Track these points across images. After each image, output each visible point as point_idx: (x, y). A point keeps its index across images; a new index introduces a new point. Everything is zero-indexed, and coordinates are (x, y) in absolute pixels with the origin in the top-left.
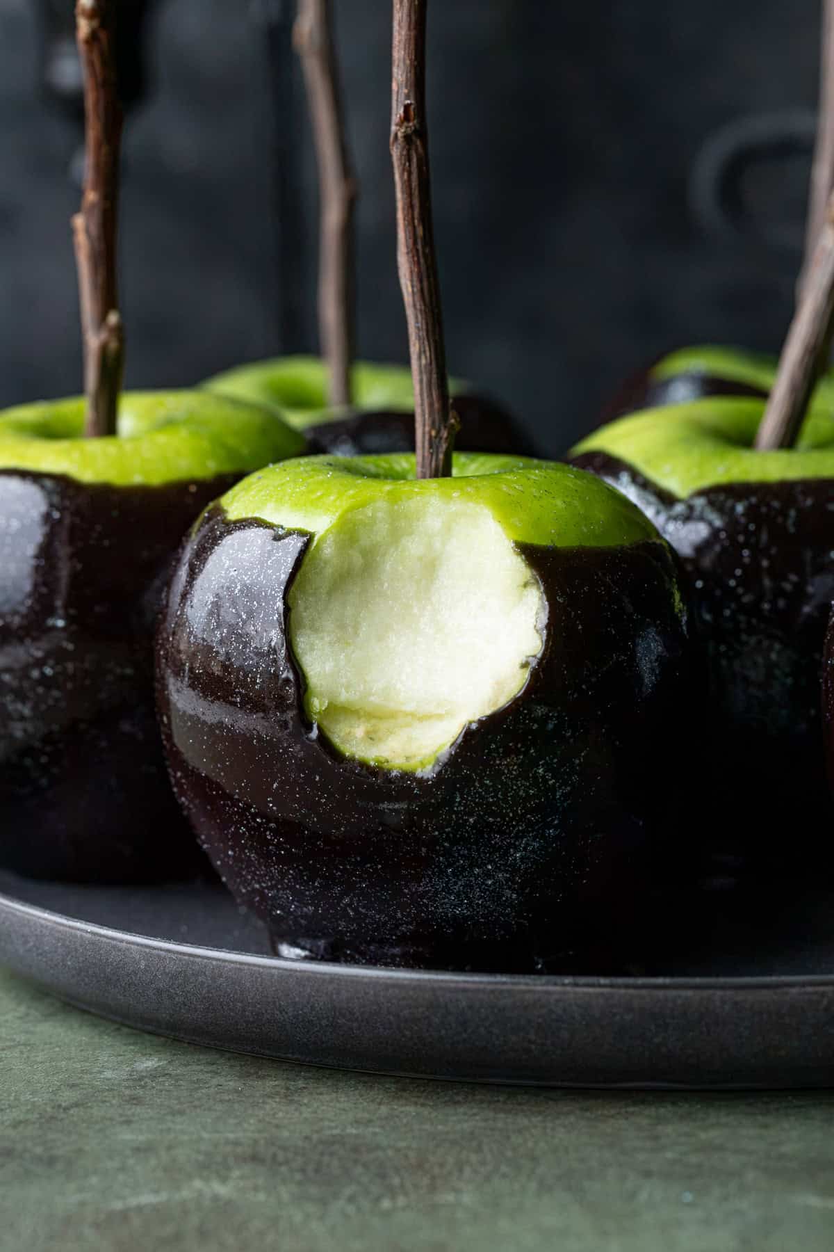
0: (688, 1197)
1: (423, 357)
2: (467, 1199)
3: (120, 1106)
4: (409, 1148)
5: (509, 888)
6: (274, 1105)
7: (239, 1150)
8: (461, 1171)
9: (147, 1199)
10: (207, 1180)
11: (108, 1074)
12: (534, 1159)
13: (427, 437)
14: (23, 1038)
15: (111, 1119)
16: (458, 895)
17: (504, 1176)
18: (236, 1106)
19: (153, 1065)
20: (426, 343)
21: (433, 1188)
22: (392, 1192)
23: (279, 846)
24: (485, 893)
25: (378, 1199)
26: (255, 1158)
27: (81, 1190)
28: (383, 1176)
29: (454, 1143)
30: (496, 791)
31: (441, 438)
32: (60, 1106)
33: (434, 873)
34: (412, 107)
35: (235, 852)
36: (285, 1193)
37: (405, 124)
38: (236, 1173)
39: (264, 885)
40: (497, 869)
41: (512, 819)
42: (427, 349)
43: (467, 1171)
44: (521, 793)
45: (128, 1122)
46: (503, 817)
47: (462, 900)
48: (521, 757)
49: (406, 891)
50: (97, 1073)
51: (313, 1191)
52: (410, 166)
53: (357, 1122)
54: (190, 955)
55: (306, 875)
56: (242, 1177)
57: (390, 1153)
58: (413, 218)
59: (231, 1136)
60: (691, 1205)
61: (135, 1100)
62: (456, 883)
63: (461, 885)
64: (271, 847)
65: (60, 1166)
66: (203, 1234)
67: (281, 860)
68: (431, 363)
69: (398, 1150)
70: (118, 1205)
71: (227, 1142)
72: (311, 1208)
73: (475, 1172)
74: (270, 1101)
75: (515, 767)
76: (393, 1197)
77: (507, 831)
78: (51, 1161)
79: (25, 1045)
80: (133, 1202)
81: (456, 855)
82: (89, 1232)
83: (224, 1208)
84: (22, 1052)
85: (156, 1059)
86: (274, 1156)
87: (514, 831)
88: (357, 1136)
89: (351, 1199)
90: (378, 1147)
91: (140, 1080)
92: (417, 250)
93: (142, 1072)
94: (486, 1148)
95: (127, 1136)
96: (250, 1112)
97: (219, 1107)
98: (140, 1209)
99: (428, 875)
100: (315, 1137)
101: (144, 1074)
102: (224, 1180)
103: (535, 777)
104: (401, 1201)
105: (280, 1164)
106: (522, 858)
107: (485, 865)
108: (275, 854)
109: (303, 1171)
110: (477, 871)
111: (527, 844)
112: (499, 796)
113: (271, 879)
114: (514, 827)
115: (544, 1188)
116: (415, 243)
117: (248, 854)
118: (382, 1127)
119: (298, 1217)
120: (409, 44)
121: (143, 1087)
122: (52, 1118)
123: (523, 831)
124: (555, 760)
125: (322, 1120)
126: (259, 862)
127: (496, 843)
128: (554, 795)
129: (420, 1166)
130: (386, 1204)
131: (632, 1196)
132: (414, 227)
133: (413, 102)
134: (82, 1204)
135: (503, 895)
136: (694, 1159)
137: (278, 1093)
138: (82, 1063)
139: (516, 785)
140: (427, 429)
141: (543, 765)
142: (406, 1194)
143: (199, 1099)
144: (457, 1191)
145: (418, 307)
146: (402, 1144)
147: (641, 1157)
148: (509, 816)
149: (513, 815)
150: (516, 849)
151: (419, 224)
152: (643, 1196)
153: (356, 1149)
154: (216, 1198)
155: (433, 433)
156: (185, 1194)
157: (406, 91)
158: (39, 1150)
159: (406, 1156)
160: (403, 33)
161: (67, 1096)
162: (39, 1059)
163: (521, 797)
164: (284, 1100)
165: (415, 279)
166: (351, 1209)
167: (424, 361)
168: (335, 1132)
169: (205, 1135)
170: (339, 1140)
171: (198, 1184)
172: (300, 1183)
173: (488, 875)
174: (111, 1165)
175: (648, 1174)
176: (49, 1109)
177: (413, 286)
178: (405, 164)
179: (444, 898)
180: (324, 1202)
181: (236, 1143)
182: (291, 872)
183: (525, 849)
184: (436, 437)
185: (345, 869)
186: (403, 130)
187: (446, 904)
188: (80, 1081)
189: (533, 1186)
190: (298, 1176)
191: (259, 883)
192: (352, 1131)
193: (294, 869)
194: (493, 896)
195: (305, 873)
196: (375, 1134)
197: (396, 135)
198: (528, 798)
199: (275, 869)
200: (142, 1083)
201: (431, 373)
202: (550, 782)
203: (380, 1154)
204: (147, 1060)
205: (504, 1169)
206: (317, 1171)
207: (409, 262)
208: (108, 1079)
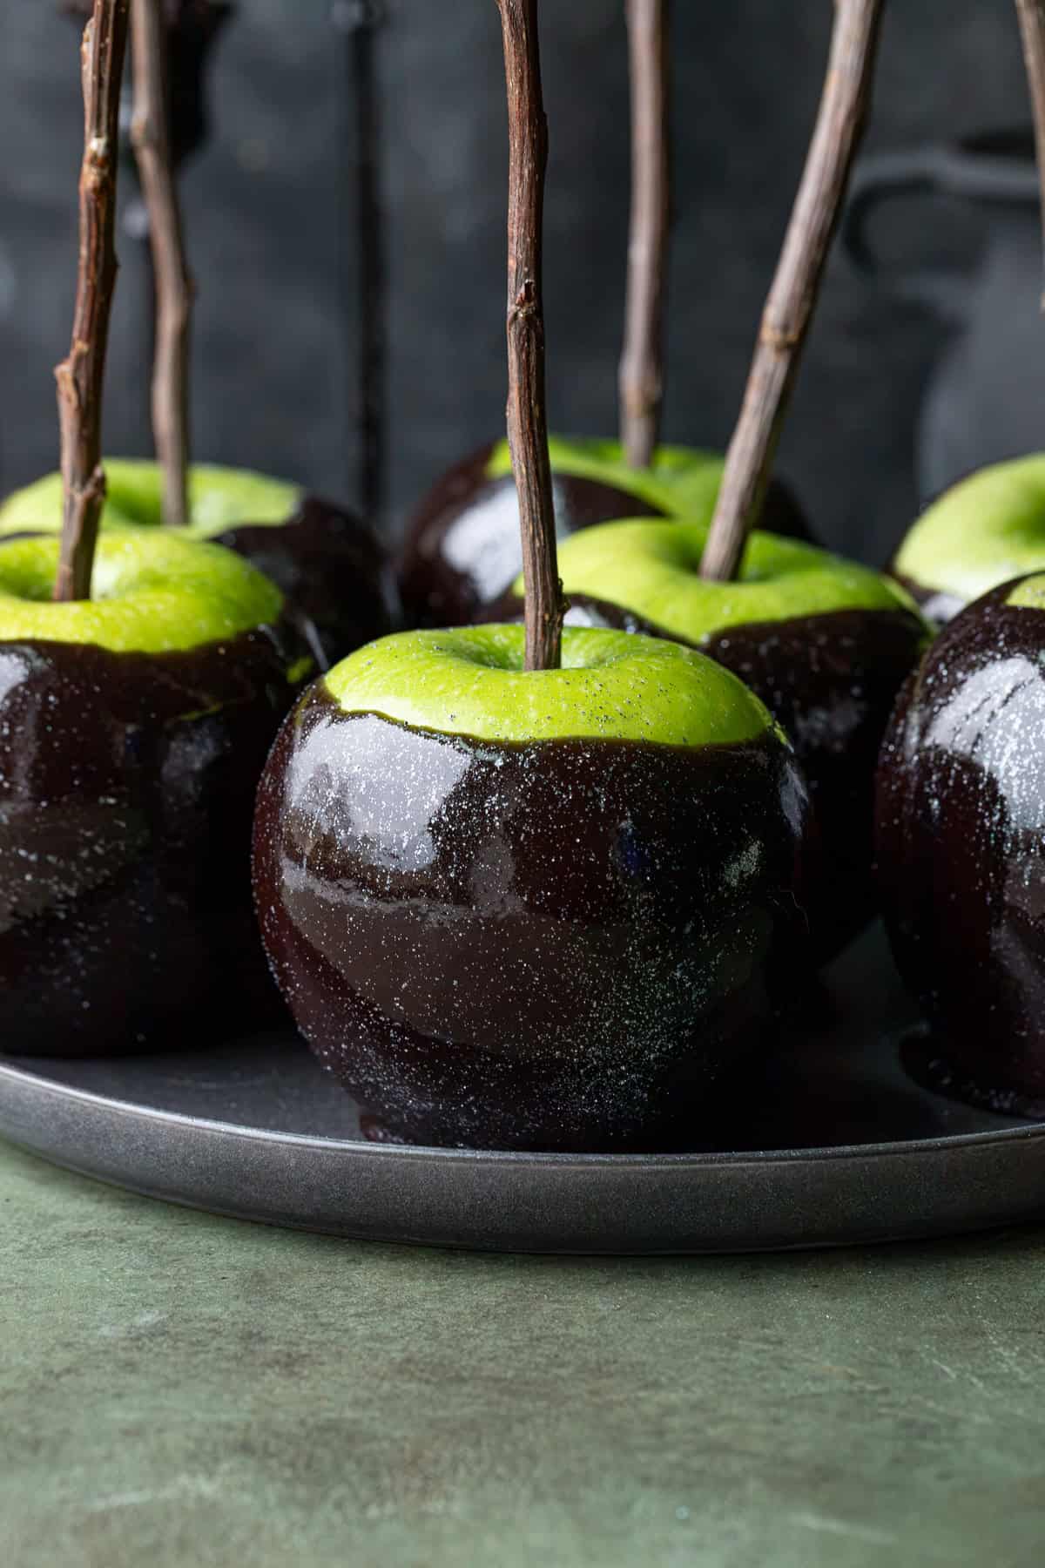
0: (683, 1512)
1: (537, 540)
2: (457, 1508)
3: (113, 1374)
4: (405, 1438)
5: (641, 1088)
6: (273, 1376)
7: (231, 1436)
8: (455, 1470)
9: (131, 1498)
10: (193, 1474)
11: (105, 1331)
12: (532, 1457)
13: (540, 622)
14: (20, 1279)
15: (103, 1391)
16: (589, 1095)
17: (499, 1478)
18: (234, 1377)
19: (153, 1319)
20: (540, 526)
21: (424, 1493)
22: (380, 1496)
23: (403, 1045)
24: (616, 1093)
25: (364, 1507)
26: (246, 1448)
27: (63, 1483)
28: (374, 1475)
29: (453, 1433)
30: (633, 995)
31: (554, 622)
32: (52, 1372)
33: (566, 1073)
34: (533, 285)
35: (349, 1046)
36: (272, 1493)
37: (527, 305)
38: (225, 1466)
39: (379, 1079)
40: (630, 1070)
41: (647, 1022)
42: (541, 531)
43: (462, 1472)
44: (658, 996)
45: (119, 1396)
46: (639, 1018)
47: (593, 1100)
48: (659, 959)
49: (536, 1091)
50: (93, 1328)
51: (302, 1492)
52: (529, 346)
53: (356, 1403)
54: (353, 1152)
55: (430, 1073)
56: (231, 1472)
57: (386, 1445)
58: (530, 398)
59: (224, 1418)
60: (686, 1523)
61: (130, 1366)
62: (588, 1083)
63: (593, 1085)
64: (393, 1045)
65: (44, 1452)
66: (183, 1545)
67: (402, 1057)
68: (545, 547)
69: (393, 1441)
70: (99, 1505)
71: (219, 1425)
72: (297, 1515)
73: (470, 1472)
74: (269, 1371)
75: (653, 970)
76: (381, 1504)
77: (643, 1033)
78: (35, 1445)
79: (23, 1288)
80: (118, 1500)
81: (591, 1056)
82: (66, 1539)
83: (208, 1510)
84: (18, 1299)
85: (157, 1312)
86: (266, 1444)
87: (650, 1033)
88: (355, 1422)
89: (339, 1505)
90: (374, 1438)
91: (138, 1339)
92: (533, 432)
93: (140, 1328)
94: (484, 1442)
95: (118, 1415)
96: (247, 1384)
97: (216, 1378)
98: (120, 1511)
99: (560, 1075)
100: (311, 1421)
101: (142, 1331)
102: (211, 1475)
103: (672, 981)
104: (390, 1508)
105: (272, 1456)
106: (655, 1059)
107: (619, 1066)
108: (397, 1052)
109: (292, 1465)
110: (609, 1072)
111: (661, 1046)
112: (636, 999)
113: (389, 1074)
114: (649, 1029)
115: (538, 1496)
116: (531, 424)
117: (365, 1050)
118: (381, 1409)
119: (281, 1527)
120: (530, 221)
121: (140, 1349)
122: (43, 1388)
123: (658, 1033)
124: (693, 963)
125: (319, 1399)
126: (377, 1058)
127: (630, 1045)
128: (690, 998)
129: (414, 1463)
130: (373, 1512)
131: (626, 1508)
132: (531, 409)
133: (533, 281)
134: (64, 1501)
135: (634, 1095)
136: (697, 1463)
137: (278, 1362)
138: (80, 1315)
139: (654, 988)
140: (540, 613)
141: (680, 968)
142: (396, 1500)
143: (196, 1367)
144: (449, 1498)
145: (533, 488)
146: (398, 1434)
147: (642, 1458)
148: (645, 1019)
149: (649, 1017)
150: (651, 1051)
151: (535, 405)
152: (638, 1508)
153: (350, 1438)
154: (200, 1498)
155: (547, 617)
156: (168, 1493)
157: (526, 269)
158: (25, 1430)
159: (402, 1450)
160: (523, 210)
161: (62, 1358)
162: (36, 1308)
163: (658, 1000)
164: (284, 1372)
165: (530, 461)
166: (336, 1518)
167: (538, 545)
168: (333, 1415)
169: (199, 1415)
170: (332, 1427)
171: (183, 1479)
172: (287, 1482)
173: (622, 1076)
174: (98, 1451)
175: (646, 1481)
176: (41, 1377)
177: (527, 468)
178: (524, 344)
179: (574, 1098)
180: (308, 1506)
181: (229, 1427)
182: (413, 1069)
183: (660, 1050)
184: (549, 621)
185: (473, 1068)
186: (524, 311)
187: (575, 1103)
188: (77, 1339)
189: (526, 1493)
190: (288, 1473)
191: (374, 1076)
192: (349, 1414)
193: (416, 1067)
194: (625, 1096)
195: (428, 1072)
196: (373, 1419)
197: (516, 315)
198: (666, 1001)
199: (395, 1066)
200: (140, 1343)
201: (544, 557)
202: (687, 985)
203: (374, 1446)
204: (148, 1312)
205: (501, 1470)
206: (308, 1466)
207: (523, 442)
208: (105, 1338)
